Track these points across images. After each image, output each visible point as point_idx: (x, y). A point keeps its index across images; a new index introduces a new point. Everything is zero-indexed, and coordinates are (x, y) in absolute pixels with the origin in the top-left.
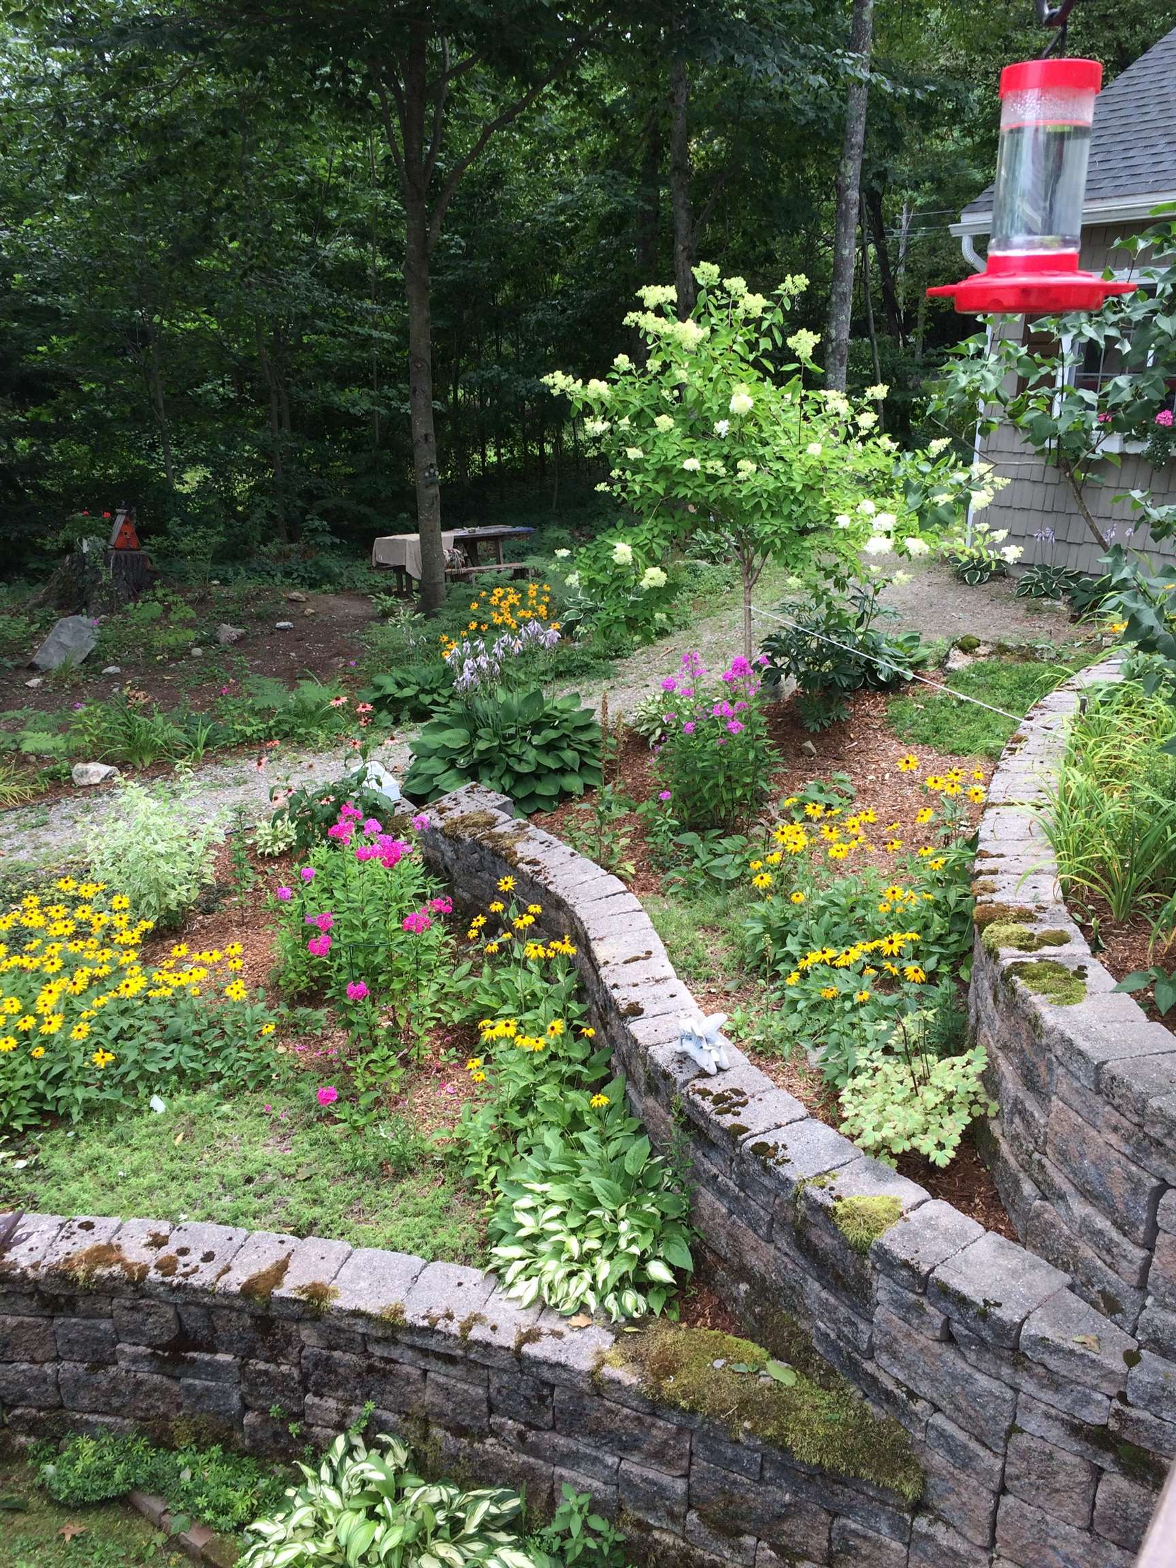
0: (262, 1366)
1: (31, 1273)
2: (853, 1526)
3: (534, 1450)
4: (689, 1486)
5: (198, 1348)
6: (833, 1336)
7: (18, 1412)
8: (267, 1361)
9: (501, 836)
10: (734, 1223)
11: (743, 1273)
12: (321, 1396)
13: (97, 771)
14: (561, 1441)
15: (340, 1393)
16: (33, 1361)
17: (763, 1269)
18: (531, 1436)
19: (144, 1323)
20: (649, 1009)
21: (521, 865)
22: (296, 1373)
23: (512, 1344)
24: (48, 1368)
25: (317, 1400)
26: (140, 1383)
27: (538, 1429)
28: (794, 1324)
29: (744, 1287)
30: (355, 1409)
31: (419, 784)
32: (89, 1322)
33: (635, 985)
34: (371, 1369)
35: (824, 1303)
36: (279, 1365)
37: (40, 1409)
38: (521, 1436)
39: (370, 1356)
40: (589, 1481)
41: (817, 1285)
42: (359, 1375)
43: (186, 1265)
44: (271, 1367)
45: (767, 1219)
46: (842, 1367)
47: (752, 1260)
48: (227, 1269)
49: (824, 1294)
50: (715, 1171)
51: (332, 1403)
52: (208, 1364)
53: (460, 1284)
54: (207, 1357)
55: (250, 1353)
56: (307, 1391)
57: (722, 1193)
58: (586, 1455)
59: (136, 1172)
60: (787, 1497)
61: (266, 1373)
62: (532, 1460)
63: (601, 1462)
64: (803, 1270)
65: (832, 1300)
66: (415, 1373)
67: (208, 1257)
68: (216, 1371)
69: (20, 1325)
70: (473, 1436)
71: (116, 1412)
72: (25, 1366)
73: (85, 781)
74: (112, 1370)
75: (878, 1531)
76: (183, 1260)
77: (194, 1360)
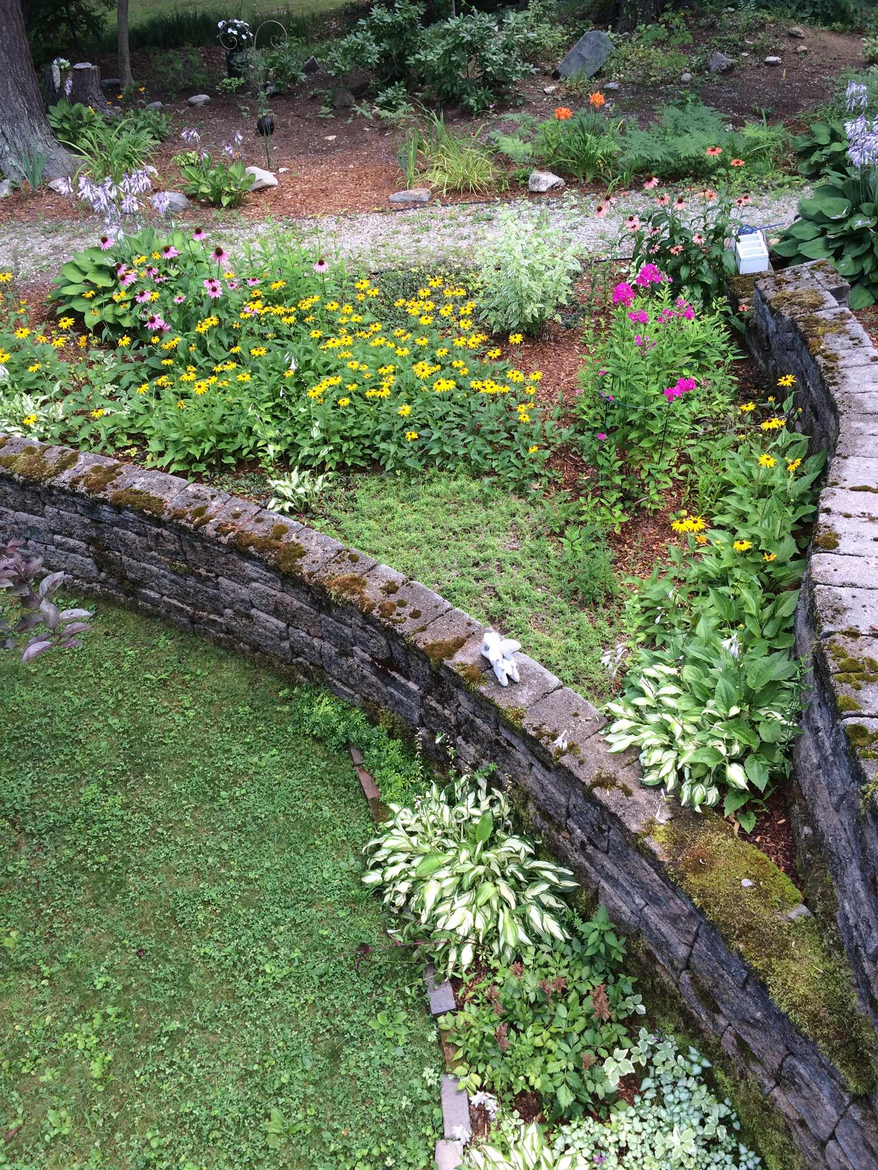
0: (434, 704)
1: (306, 578)
2: (802, 1071)
3: (589, 858)
4: (691, 955)
5: (399, 671)
6: (851, 921)
7: (300, 659)
8: (438, 702)
9: (817, 322)
10: (818, 776)
11: (810, 819)
12: (467, 742)
13: (548, 179)
14: (609, 865)
15: (479, 747)
16: (308, 633)
17: (825, 828)
18: (590, 849)
19: (368, 640)
20: (845, 545)
21: (818, 358)
22: (453, 719)
23: (588, 783)
24: (316, 642)
25: (463, 743)
26: (364, 677)
27: (596, 846)
28: (831, 887)
29: (807, 830)
30: (485, 762)
31: (788, 247)
32: (339, 625)
33: (848, 516)
34: (497, 742)
35: (856, 893)
36: (444, 708)
37: (311, 664)
38: (583, 844)
39: (498, 734)
40: (621, 904)
41: (857, 873)
42: (490, 742)
43: (399, 615)
44: (439, 707)
45: (841, 792)
46: (850, 951)
47: (820, 814)
48: (423, 629)
49: (858, 885)
50: (820, 724)
51: (472, 750)
52: (403, 685)
53: (576, 715)
54: (403, 681)
55: (428, 692)
56: (459, 734)
57: (819, 747)
58: (622, 886)
59: (407, 529)
60: (759, 1015)
61: (435, 709)
62: (587, 864)
63: (632, 898)
64: (853, 854)
65: (862, 895)
66: (525, 762)
67: (415, 615)
68: (408, 692)
69: (301, 608)
70: (554, 823)
71: (351, 687)
72: (303, 634)
73: (535, 188)
74: (351, 660)
75: (820, 1089)
76: (399, 610)
77: (394, 679)
